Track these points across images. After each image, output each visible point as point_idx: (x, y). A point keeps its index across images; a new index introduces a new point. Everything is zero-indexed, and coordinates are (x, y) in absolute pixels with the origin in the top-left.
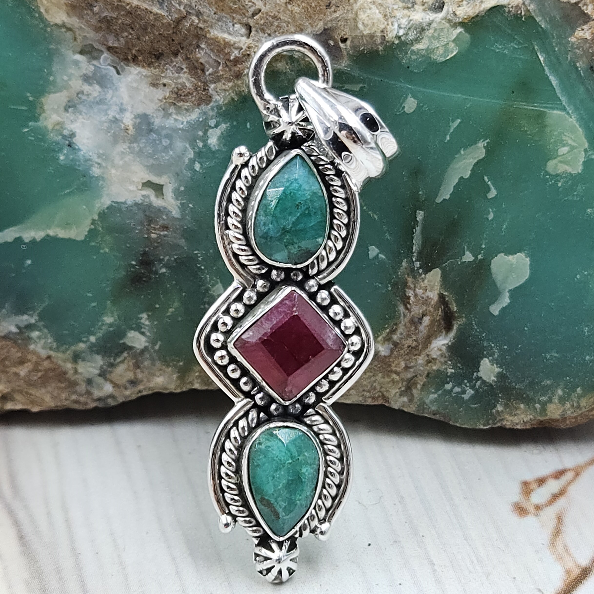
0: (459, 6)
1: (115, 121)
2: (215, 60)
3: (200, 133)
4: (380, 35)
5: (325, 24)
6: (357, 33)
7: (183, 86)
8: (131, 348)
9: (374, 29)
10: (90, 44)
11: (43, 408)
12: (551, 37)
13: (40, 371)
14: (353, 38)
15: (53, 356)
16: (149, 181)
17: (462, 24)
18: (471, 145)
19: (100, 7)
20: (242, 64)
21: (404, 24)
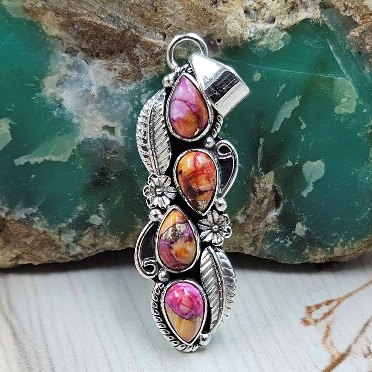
0: (284, 20)
1: (87, 91)
2: (145, 54)
3: (137, 97)
4: (240, 37)
5: (208, 32)
6: (227, 36)
7: (126, 70)
8: (93, 225)
9: (236, 34)
10: (71, 47)
11: (41, 263)
12: (336, 36)
13: (39, 240)
14: (224, 39)
15: (47, 231)
16: (106, 126)
17: (286, 30)
18: (292, 99)
19: (78, 25)
20: (161, 56)
21: (253, 31)
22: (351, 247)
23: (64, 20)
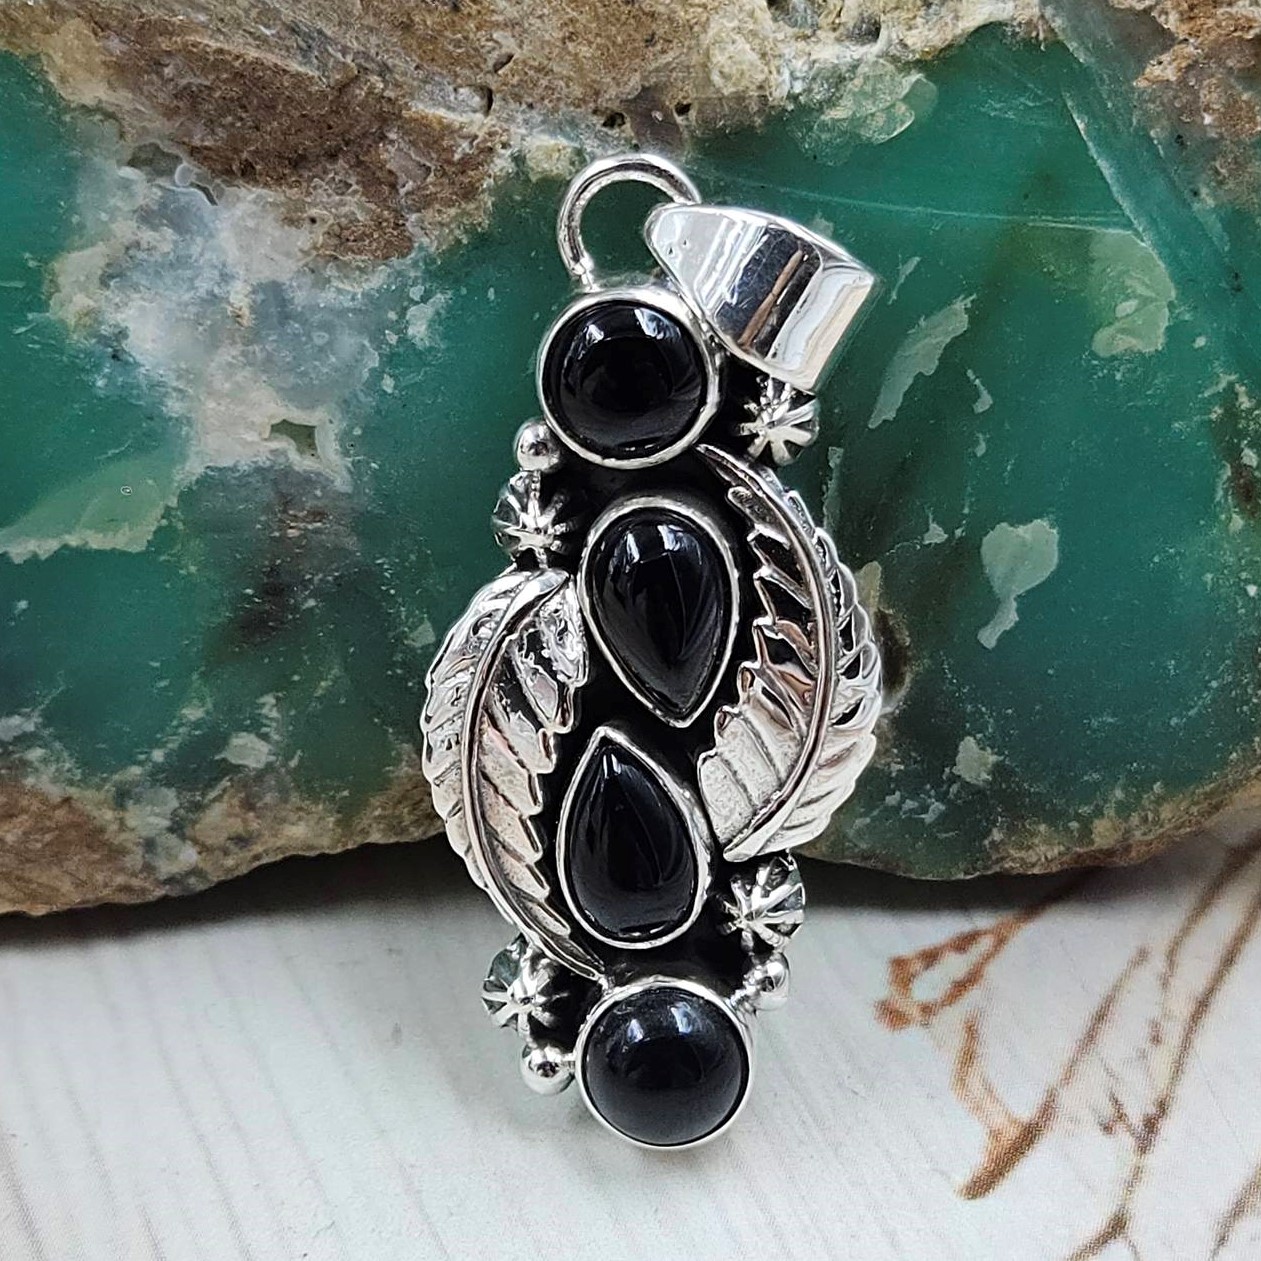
0: (910, 28)
1: (213, 299)
2: (419, 163)
3: (392, 316)
4: (756, 94)
5: (645, 78)
6: (710, 93)
7: (351, 222)
8: (238, 768)
9: (744, 83)
10: (151, 144)
11: (55, 909)
12: (1098, 83)
14: (702, 105)
15: (75, 797)
16: (284, 421)
17: (920, 64)
18: (941, 308)
19: (176, 65)
20: (477, 168)
21: (801, 71)
22: (1150, 816)
23: (125, 48)
